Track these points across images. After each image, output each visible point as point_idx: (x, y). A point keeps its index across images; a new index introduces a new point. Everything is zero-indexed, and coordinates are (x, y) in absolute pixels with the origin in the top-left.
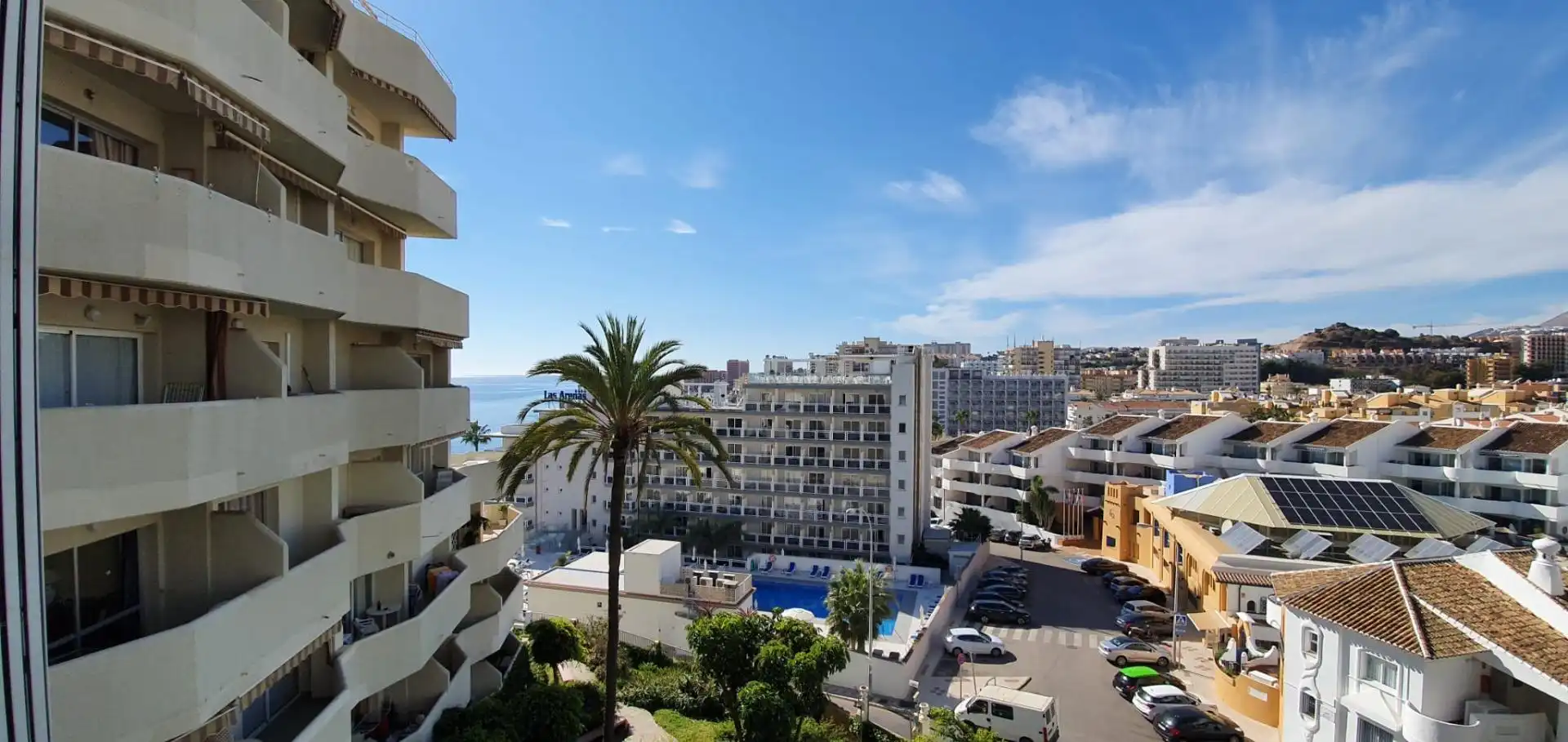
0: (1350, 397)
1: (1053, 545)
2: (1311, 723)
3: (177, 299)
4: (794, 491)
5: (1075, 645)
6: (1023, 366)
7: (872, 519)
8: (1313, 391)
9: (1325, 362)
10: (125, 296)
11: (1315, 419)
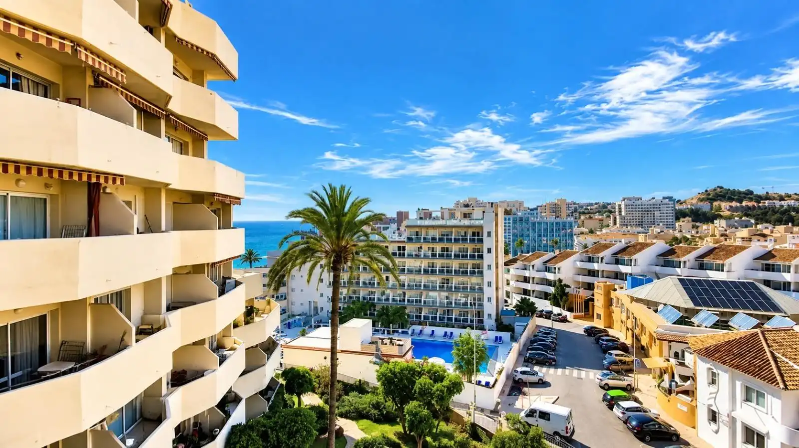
0: (726, 230)
1: (569, 318)
2: (714, 426)
3: (71, 175)
4: (434, 289)
5: (582, 377)
6: (551, 214)
7: (475, 304)
8: (705, 227)
9: (711, 209)
10: (40, 173)
11: (707, 244)
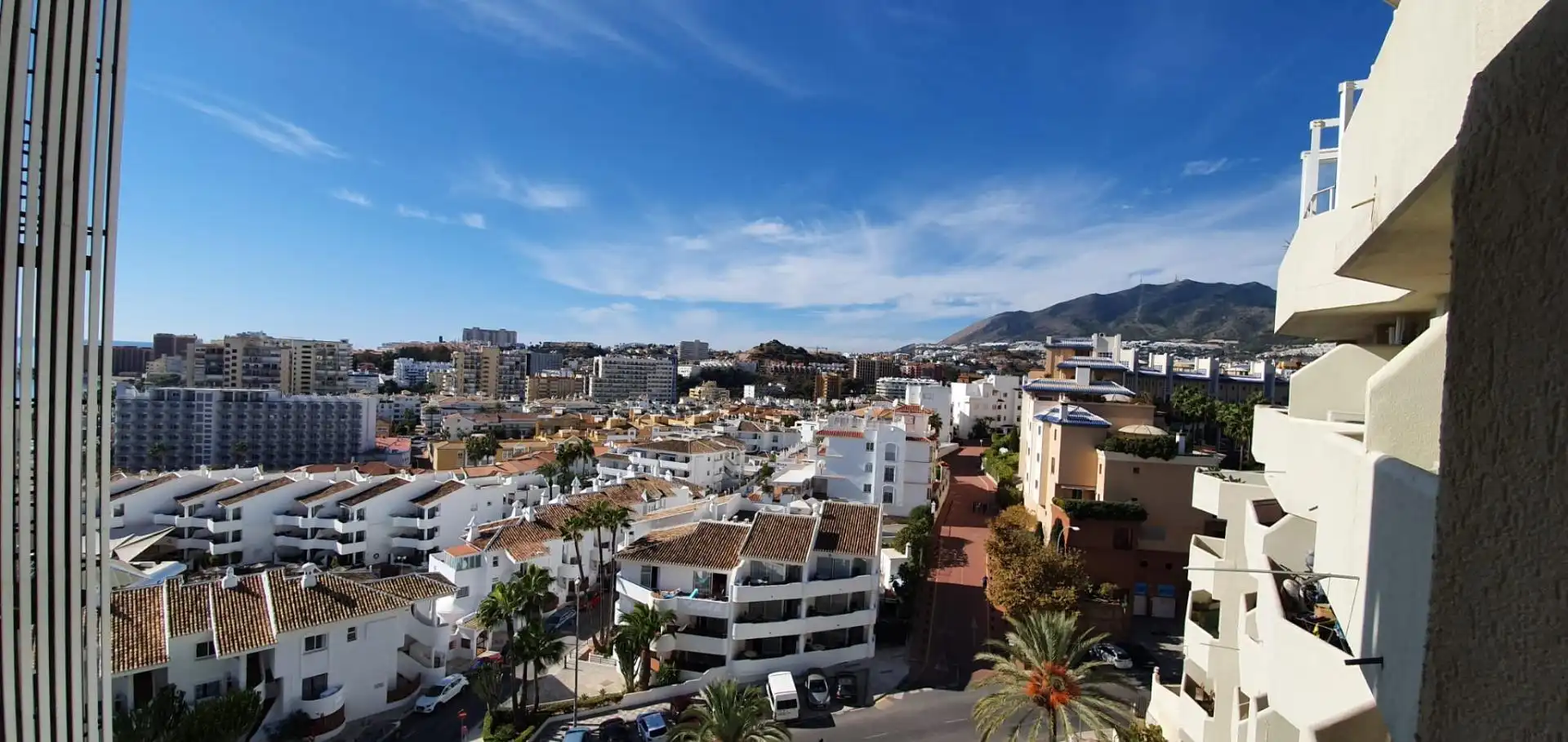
6: (467, 370)
